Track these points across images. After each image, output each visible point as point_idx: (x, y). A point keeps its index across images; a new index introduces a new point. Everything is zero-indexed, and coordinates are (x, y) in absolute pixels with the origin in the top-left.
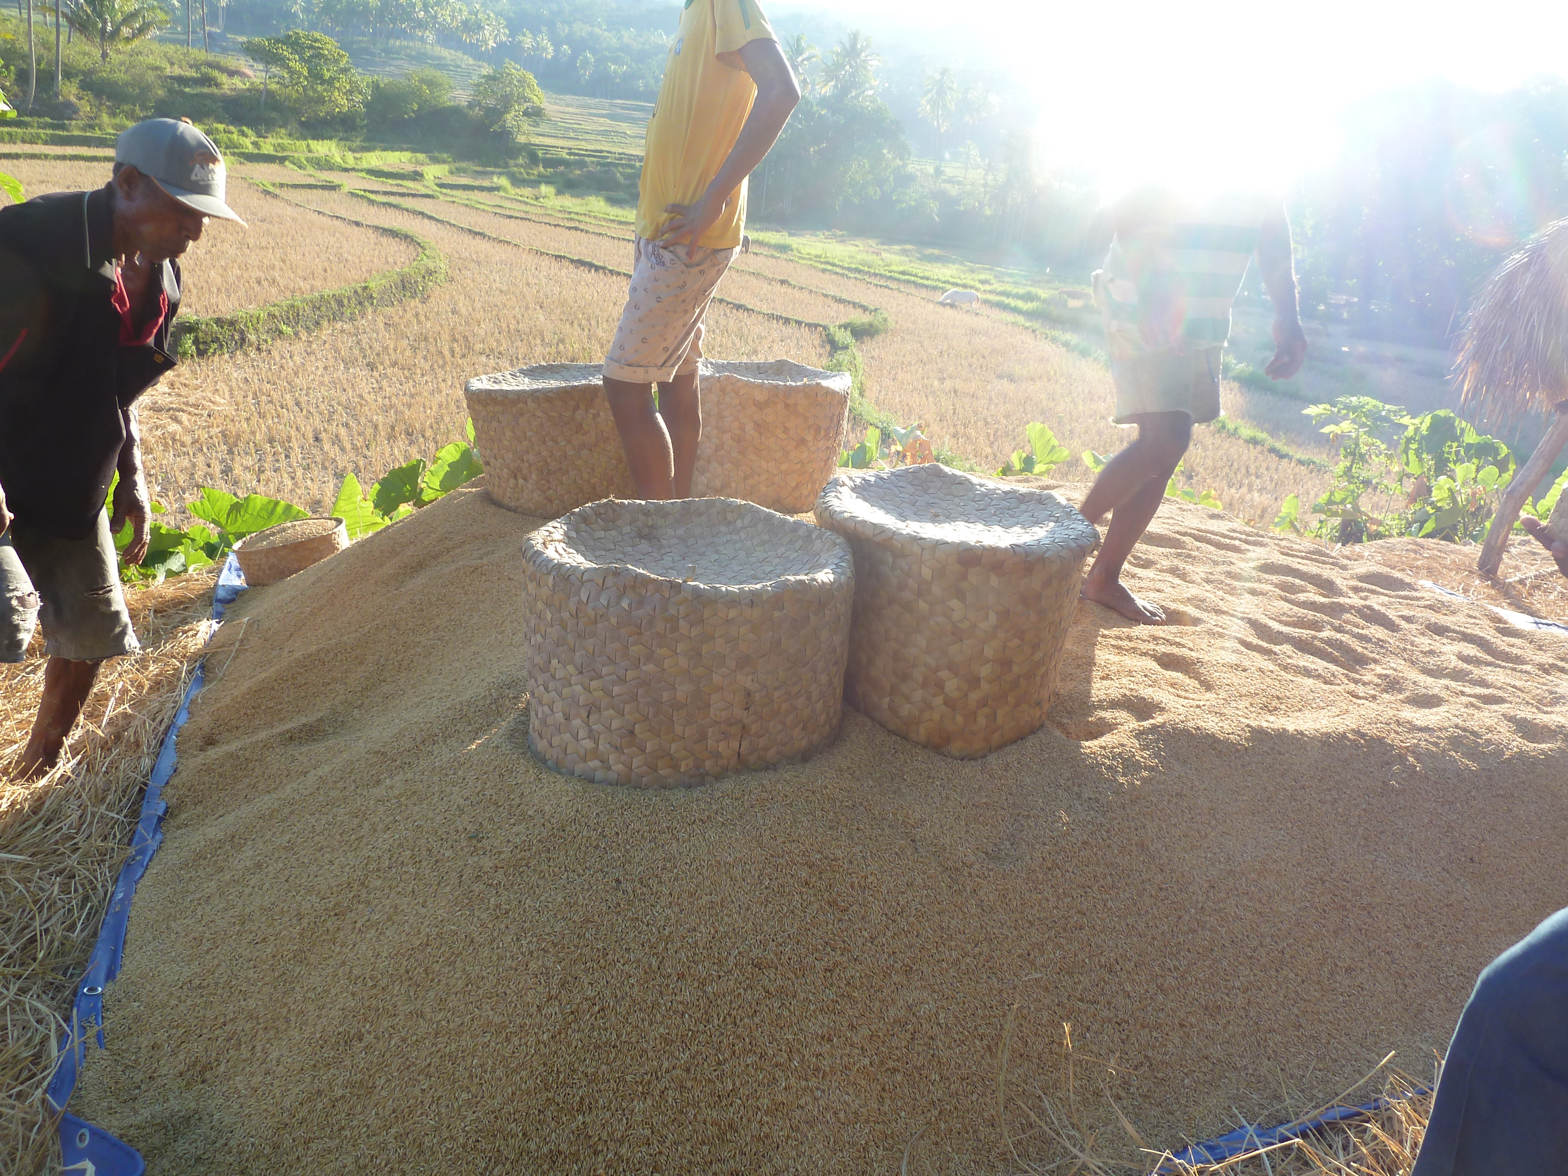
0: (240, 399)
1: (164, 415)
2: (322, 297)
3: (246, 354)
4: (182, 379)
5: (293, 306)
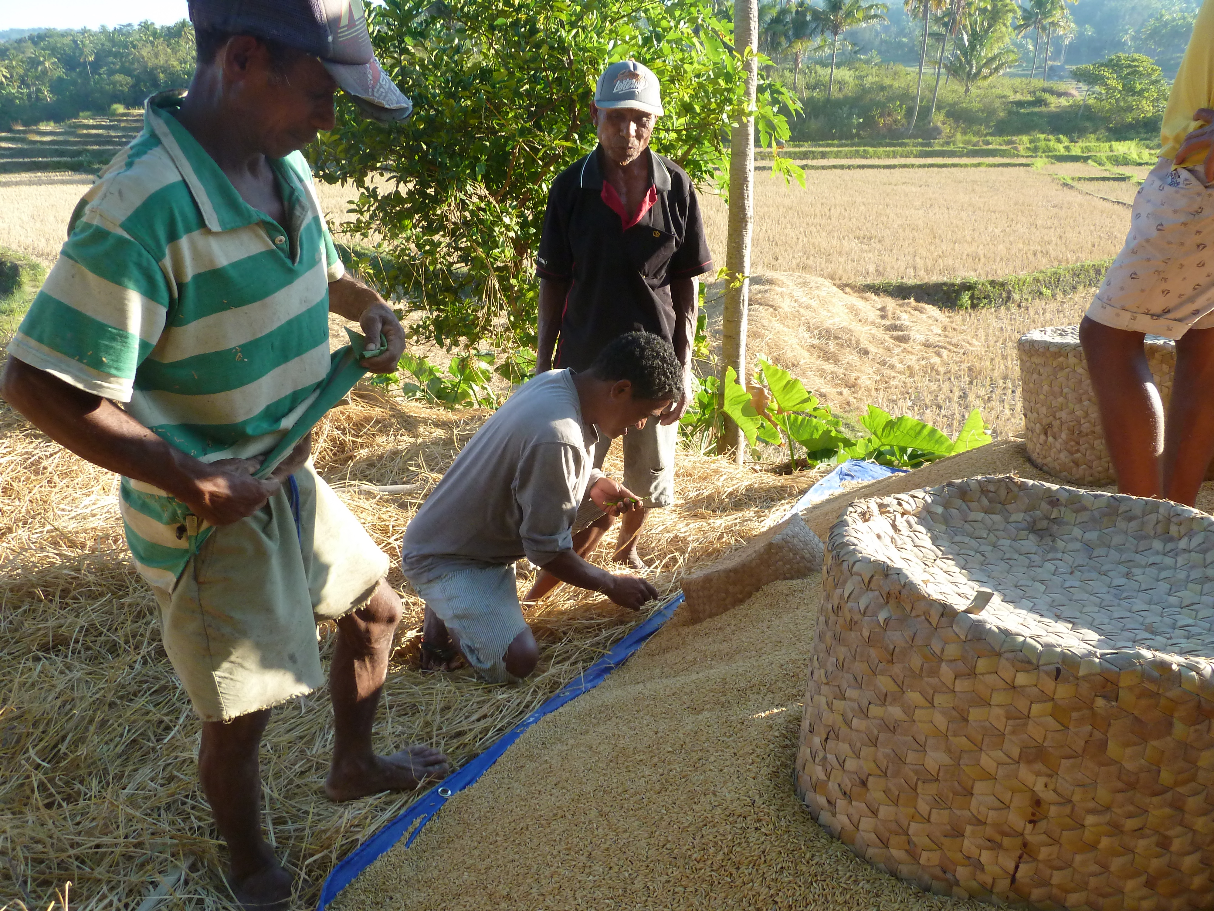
0: (992, 343)
1: (931, 350)
2: (1083, 266)
3: (1008, 309)
4: (954, 325)
5: (1055, 273)
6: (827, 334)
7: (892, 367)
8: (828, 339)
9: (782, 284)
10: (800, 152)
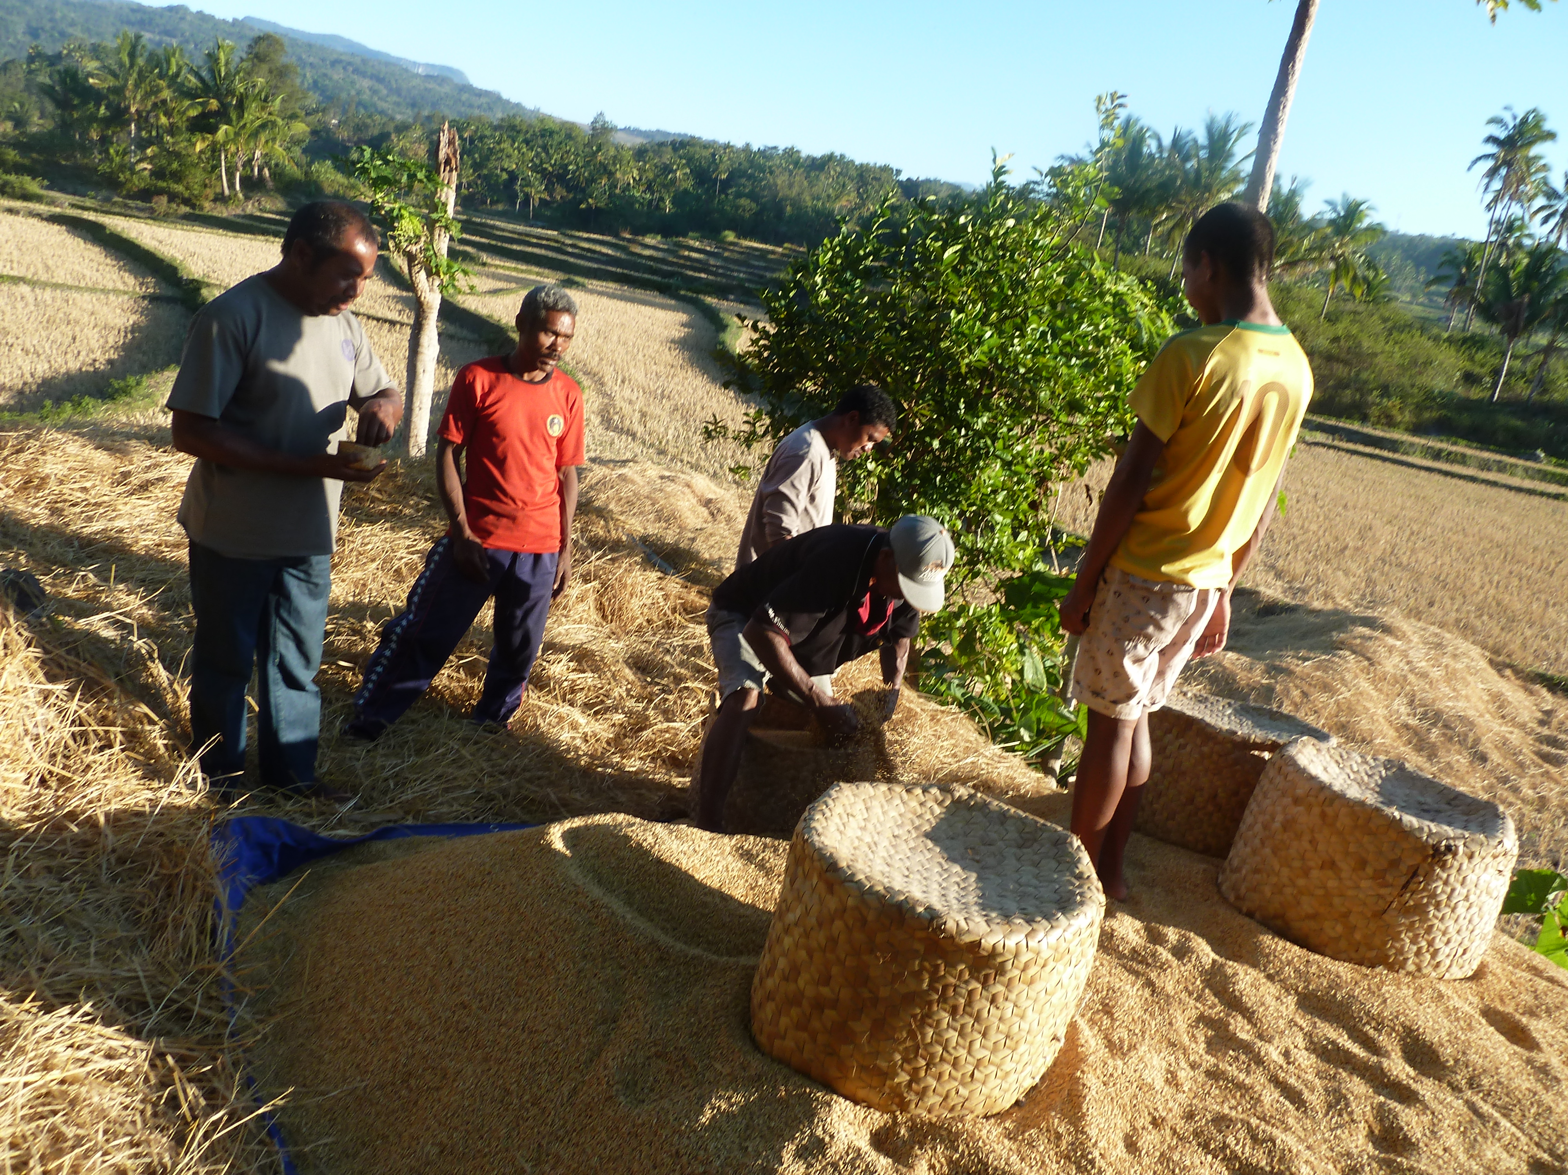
6: (1435, 717)
7: (1515, 790)
8: (1434, 724)
9: (1402, 637)
10: (1561, 475)
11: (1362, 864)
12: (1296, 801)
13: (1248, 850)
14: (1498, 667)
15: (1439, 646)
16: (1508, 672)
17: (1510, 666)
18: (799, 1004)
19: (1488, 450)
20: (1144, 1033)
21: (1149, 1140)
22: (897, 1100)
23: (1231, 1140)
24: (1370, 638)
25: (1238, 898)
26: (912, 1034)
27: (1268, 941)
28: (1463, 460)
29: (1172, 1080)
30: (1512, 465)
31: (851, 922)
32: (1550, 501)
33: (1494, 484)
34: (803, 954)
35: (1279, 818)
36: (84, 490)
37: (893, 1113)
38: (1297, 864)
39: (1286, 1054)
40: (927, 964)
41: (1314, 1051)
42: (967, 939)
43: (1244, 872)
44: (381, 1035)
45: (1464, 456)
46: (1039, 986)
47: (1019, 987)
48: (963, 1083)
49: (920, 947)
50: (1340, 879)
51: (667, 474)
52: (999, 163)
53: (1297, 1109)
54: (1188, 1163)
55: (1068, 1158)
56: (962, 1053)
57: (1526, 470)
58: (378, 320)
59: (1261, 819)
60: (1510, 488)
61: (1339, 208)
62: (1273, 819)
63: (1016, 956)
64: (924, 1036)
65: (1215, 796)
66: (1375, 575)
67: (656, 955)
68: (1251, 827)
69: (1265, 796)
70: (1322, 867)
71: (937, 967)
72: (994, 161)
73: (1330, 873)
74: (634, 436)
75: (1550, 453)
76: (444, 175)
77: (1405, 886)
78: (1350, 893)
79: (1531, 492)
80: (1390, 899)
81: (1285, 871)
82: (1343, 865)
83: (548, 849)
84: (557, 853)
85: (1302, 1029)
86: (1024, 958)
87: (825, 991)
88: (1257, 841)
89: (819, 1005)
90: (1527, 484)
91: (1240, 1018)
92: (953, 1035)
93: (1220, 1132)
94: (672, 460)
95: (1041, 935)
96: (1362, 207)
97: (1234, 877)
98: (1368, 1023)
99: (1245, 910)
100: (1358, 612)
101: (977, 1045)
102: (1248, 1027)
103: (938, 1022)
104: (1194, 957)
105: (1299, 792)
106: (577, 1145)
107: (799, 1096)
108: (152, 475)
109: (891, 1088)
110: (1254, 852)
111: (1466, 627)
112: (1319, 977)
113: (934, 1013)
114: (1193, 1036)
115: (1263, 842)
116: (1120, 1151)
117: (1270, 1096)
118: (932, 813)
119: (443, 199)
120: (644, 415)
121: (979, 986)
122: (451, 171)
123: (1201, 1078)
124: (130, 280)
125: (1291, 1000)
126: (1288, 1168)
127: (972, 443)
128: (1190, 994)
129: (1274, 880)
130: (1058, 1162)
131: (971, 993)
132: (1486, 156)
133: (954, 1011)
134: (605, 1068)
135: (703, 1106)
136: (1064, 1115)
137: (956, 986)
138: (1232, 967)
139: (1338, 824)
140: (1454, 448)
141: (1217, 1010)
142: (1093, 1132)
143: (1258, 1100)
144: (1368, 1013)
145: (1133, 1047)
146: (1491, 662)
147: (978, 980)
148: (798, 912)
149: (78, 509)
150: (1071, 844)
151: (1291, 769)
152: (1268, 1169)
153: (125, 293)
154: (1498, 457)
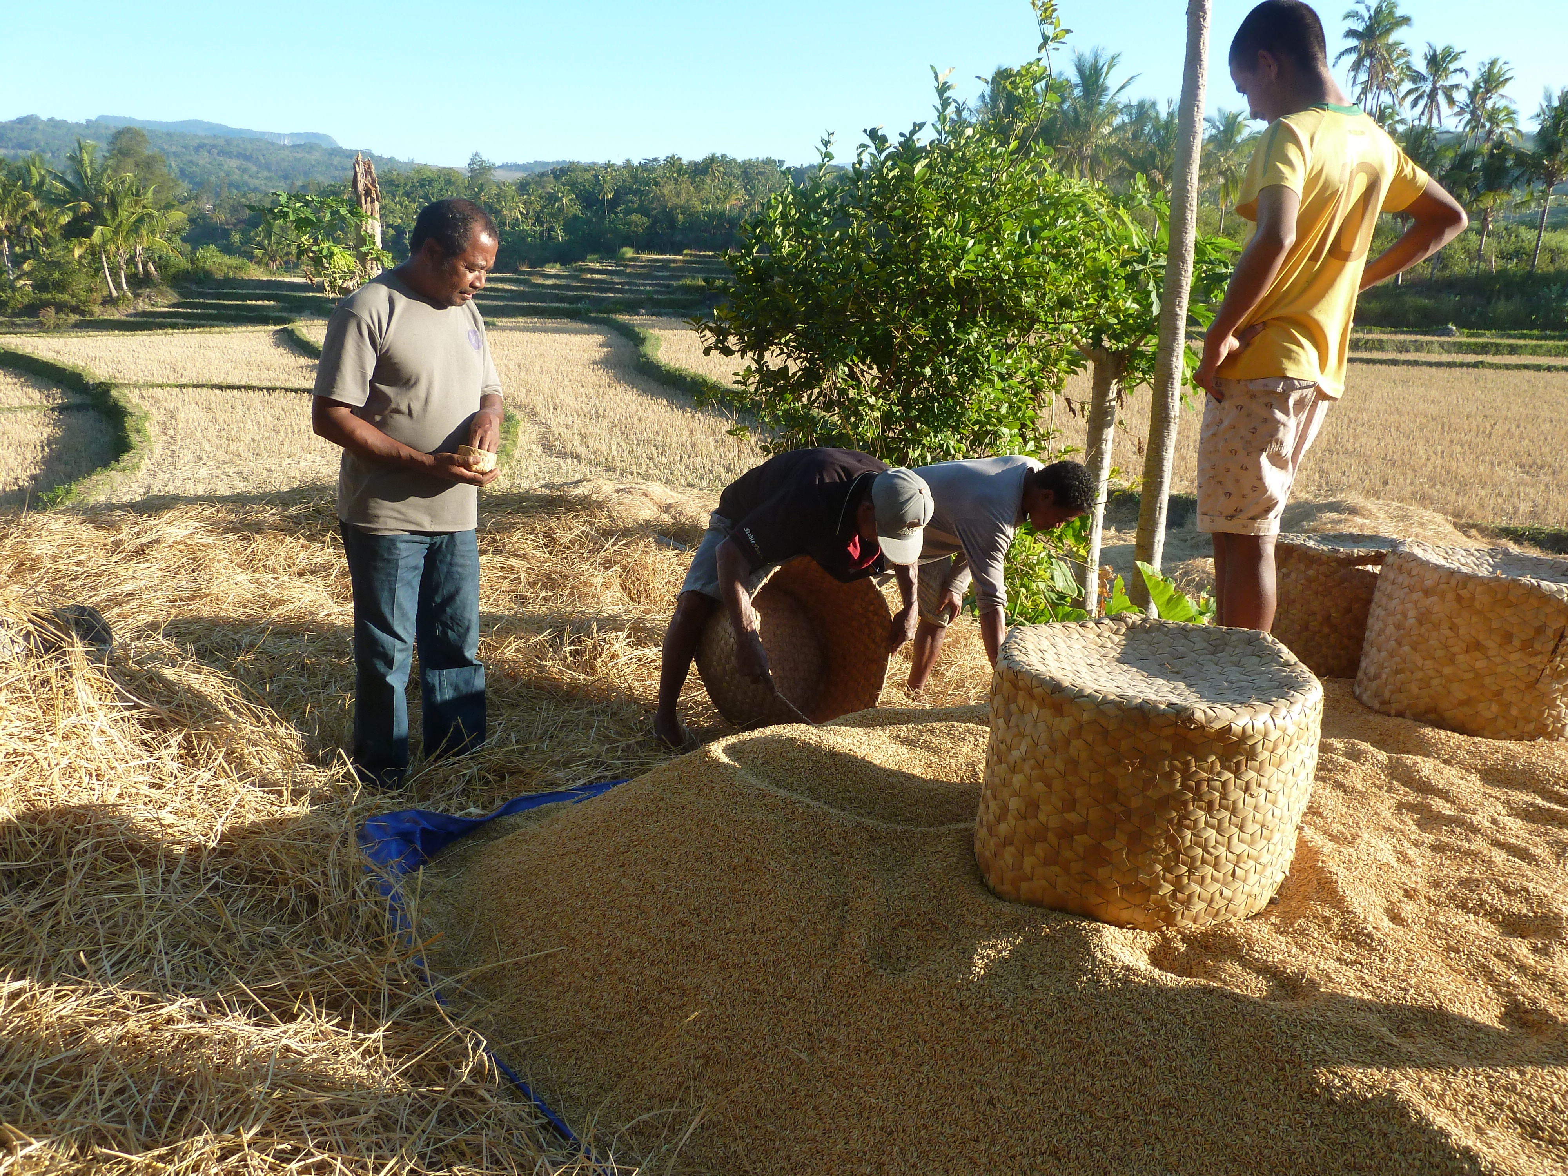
9: (1370, 515)
10: (1476, 344)
11: (1508, 638)
12: (1427, 593)
13: (1384, 654)
14: (1464, 529)
15: (1404, 518)
16: (1473, 532)
17: (1474, 526)
18: (1045, 839)
19: (1403, 332)
20: (1357, 824)
21: (1408, 909)
22: (1163, 914)
23: (1485, 896)
24: (1340, 521)
25: (1383, 703)
26: (1172, 841)
27: (1428, 732)
28: (1380, 346)
29: (1403, 858)
30: (1427, 343)
31: (1090, 739)
32: (1470, 370)
33: (1416, 363)
34: (1039, 786)
35: (1412, 614)
36: (78, 563)
37: (1160, 929)
38: (1439, 653)
39: (1494, 821)
40: (1177, 763)
41: (1517, 815)
42: (1217, 725)
43: (1384, 676)
44: (602, 970)
45: (1381, 341)
46: (1286, 767)
47: (1269, 770)
48: (1225, 884)
49: (1167, 746)
50: (1488, 658)
51: (622, 487)
52: (941, 80)
53: (1529, 864)
54: (1456, 923)
55: (1344, 937)
56: (1222, 850)
57: (1441, 345)
58: (296, 391)
59: (1390, 621)
60: (1430, 364)
61: (1218, 123)
62: (1405, 616)
63: (1265, 736)
64: (1182, 838)
65: (1328, 618)
66: (1326, 466)
67: (866, 835)
68: (1381, 632)
69: (1390, 597)
70: (1467, 651)
71: (1187, 764)
72: (937, 78)
73: (1477, 654)
74: (578, 458)
75: (1460, 326)
76: (366, 207)
77: (1554, 652)
78: (1500, 669)
79: (1450, 365)
80: (1541, 667)
81: (1429, 663)
82: (1489, 644)
83: (717, 763)
84: (726, 766)
85: (1498, 799)
86: (1274, 735)
87: (1072, 817)
88: (1392, 643)
89: (1067, 834)
90: (1446, 358)
91: (1437, 799)
92: (1211, 833)
93: (1473, 891)
94: (622, 474)
95: (1283, 712)
96: (1240, 119)
97: (1374, 685)
98: (1556, 783)
99: (1393, 712)
100: (1320, 500)
101: (1235, 840)
102: (1449, 805)
103: (1196, 822)
104: (1369, 756)
105: (1428, 583)
106: (849, 1024)
107: (1064, 929)
108: (144, 539)
109: (1156, 902)
110: (1392, 655)
111: (1423, 497)
112: (1492, 753)
113: (1190, 813)
114: (1402, 821)
115: (1399, 644)
116: (1386, 924)
117: (1499, 857)
118: (1113, 642)
119: (369, 231)
120: (583, 436)
121: (1232, 775)
122: (372, 202)
123: (1429, 853)
124: (35, 394)
125: (1475, 778)
126: (1550, 911)
127: (957, 368)
128: (1380, 788)
129: (1419, 675)
130: (1336, 944)
131: (1224, 784)
132: (1349, 51)
133: (1210, 808)
134: (854, 948)
135: (971, 958)
136: (1324, 902)
137: (1209, 780)
138: (1409, 759)
139: (1477, 605)
140: (1370, 336)
141: (1413, 797)
142: (1359, 910)
143: (1490, 862)
144: (1553, 775)
145: (1355, 836)
146: (1455, 525)
147: (1229, 770)
148: (1023, 748)
149: (79, 583)
150: (1265, 639)
151: (1413, 564)
152: (1531, 914)
153: (33, 408)
154: (1413, 338)
